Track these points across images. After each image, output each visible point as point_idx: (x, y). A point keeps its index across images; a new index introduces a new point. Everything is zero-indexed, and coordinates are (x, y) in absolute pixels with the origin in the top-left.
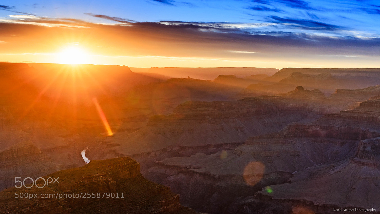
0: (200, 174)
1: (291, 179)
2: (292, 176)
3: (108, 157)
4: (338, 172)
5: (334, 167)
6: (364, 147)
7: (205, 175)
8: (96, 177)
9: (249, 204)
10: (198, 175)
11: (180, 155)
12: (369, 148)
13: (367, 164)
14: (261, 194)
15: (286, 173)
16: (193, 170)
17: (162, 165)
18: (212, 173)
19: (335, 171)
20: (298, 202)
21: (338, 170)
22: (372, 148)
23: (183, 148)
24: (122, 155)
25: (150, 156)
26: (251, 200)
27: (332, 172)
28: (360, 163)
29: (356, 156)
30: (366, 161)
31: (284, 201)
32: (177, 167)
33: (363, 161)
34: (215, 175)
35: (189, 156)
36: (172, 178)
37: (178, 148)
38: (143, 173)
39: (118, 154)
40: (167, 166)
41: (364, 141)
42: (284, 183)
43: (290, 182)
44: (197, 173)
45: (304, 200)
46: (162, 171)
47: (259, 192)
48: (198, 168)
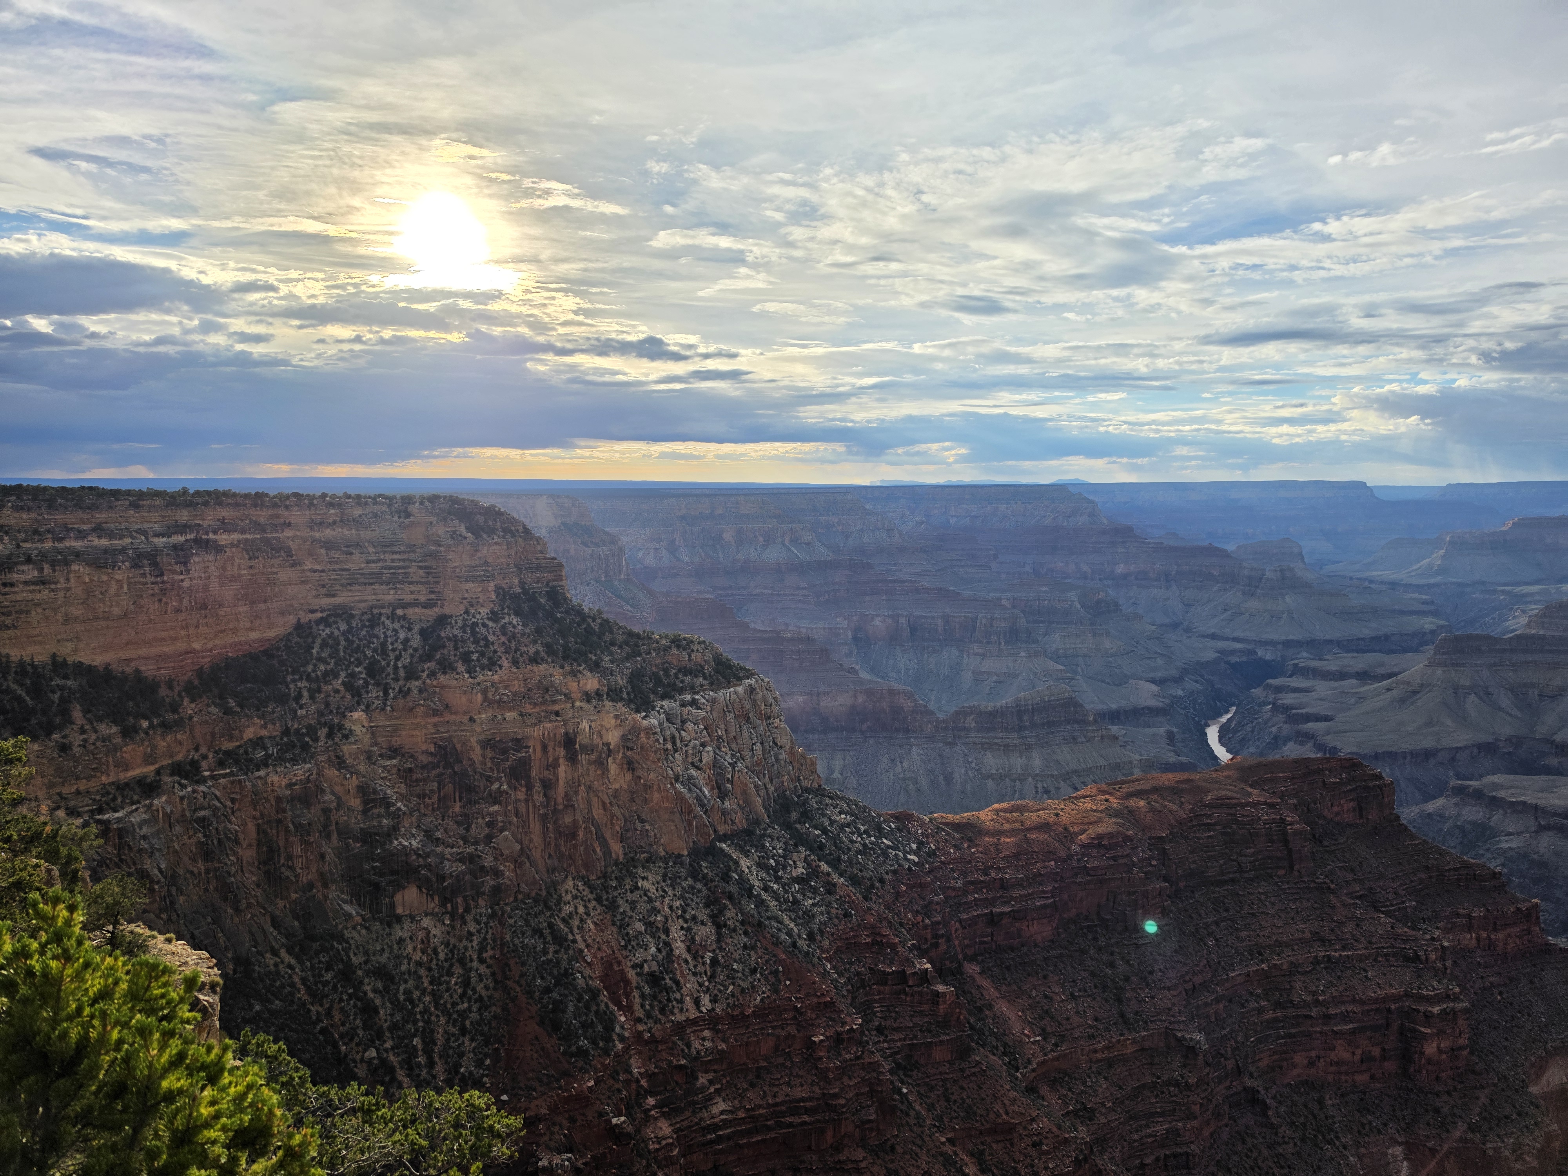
11: (1548, 771)
23: (1560, 748)
24: (1334, 750)
25: (1432, 761)
36: (1513, 843)
38: (1408, 813)
39: (1320, 747)
40: (1498, 802)
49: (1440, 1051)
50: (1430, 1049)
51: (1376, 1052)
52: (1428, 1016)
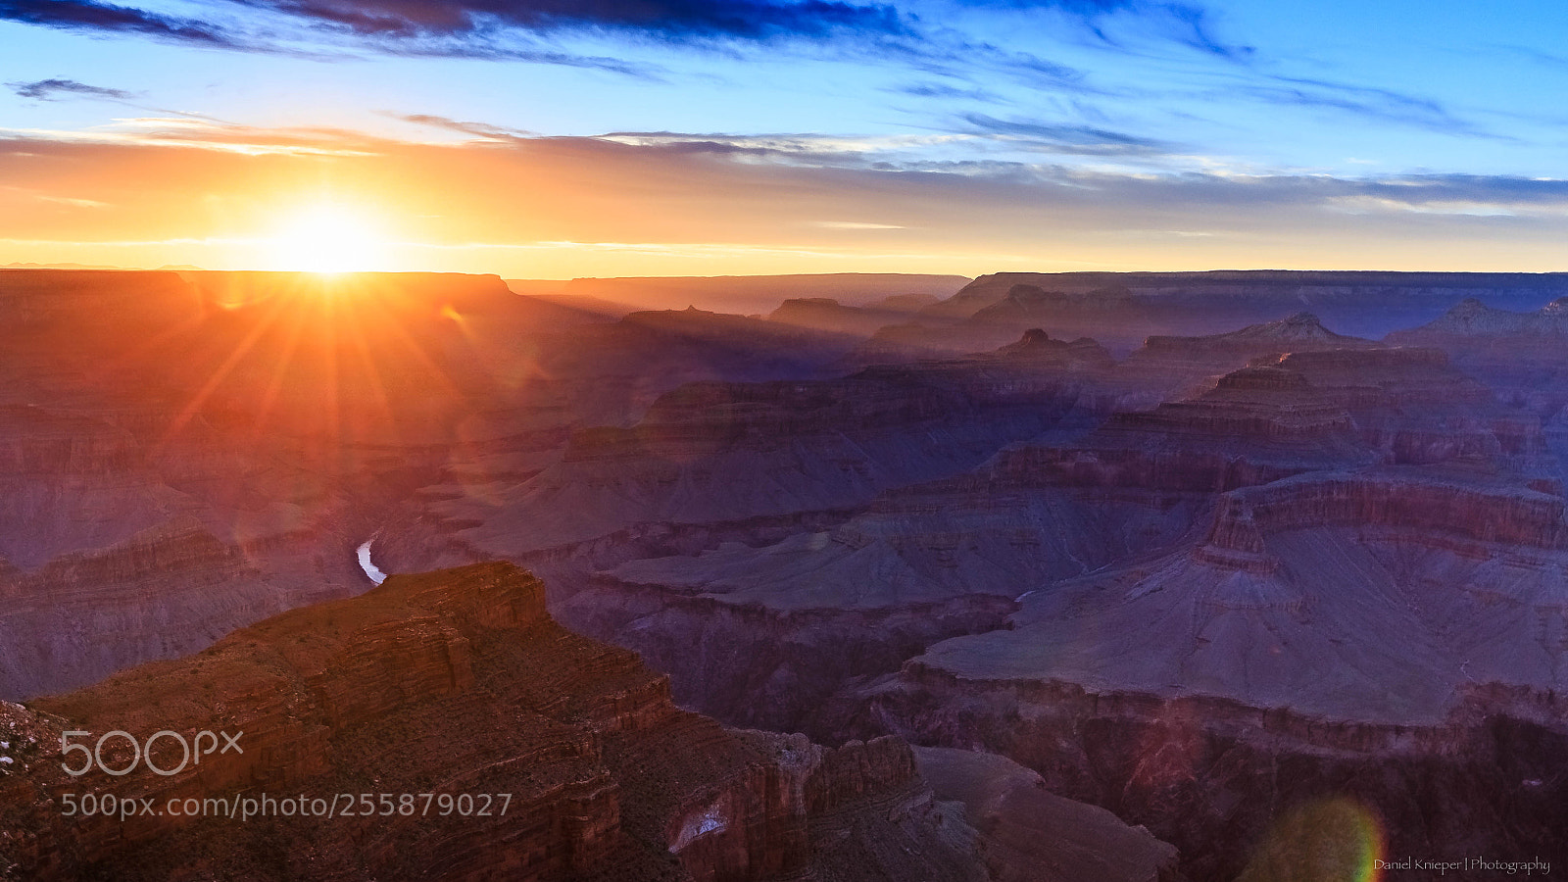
0: (733, 608)
1: (1014, 617)
2: (1016, 607)
3: (445, 562)
4: (1154, 591)
5: (1144, 575)
6: (1234, 513)
7: (748, 612)
8: (406, 625)
9: (887, 699)
10: (725, 613)
11: (669, 552)
12: (1247, 517)
13: (1243, 566)
14: (922, 665)
15: (998, 597)
16: (709, 596)
17: (615, 583)
18: (772, 604)
19: (1148, 587)
20: (1037, 685)
21: (1155, 584)
22: (1257, 516)
23: (676, 530)
24: (486, 555)
25: (574, 556)
26: (891, 683)
27: (1136, 592)
28: (1221, 563)
29: (1210, 539)
30: (1240, 556)
31: (993, 685)
32: (662, 588)
33: (1228, 555)
34: (778, 612)
35: (698, 554)
36: (646, 624)
37: (663, 531)
38: (555, 610)
39: (473, 554)
40: (630, 587)
41: (1231, 494)
42: (992, 628)
43: (1010, 626)
44: (723, 605)
45: (1053, 680)
46: (614, 601)
47: (916, 660)
48: (725, 590)
49: (597, 835)
50: (588, 835)
51: (542, 850)
52: (585, 803)
